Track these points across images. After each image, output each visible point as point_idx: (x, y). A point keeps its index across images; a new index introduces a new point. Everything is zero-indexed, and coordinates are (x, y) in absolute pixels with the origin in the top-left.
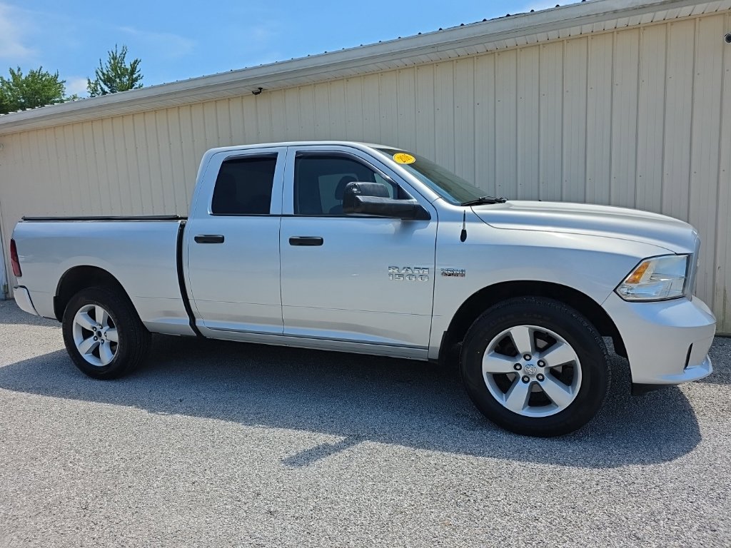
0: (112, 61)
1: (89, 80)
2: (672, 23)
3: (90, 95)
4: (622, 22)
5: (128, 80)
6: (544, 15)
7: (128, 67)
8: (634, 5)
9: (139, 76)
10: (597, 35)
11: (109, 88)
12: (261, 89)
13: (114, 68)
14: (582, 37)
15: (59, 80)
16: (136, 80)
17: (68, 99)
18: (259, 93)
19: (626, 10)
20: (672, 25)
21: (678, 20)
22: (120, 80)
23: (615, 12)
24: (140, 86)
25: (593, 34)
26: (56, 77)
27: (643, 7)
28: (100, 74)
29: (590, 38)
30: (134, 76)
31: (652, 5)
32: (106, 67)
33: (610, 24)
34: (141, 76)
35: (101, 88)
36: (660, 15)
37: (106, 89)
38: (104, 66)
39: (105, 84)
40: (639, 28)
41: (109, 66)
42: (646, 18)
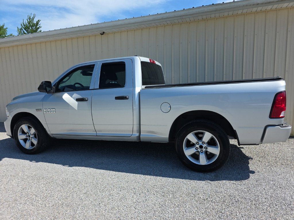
0: (29, 20)
1: (18, 28)
2: (279, 10)
3: (18, 34)
4: (259, 9)
5: (35, 28)
6: (229, 5)
7: (35, 23)
8: (266, 2)
9: (40, 26)
10: (248, 14)
11: (27, 31)
12: (104, 32)
13: (29, 23)
14: (242, 14)
15: (5, 27)
16: (39, 28)
17: (8, 36)
18: (103, 34)
19: (262, 4)
20: (279, 11)
21: (281, 9)
22: (32, 28)
23: (258, 4)
24: (40, 31)
25: (247, 13)
26: (3, 26)
27: (269, 3)
28: (23, 25)
29: (245, 15)
30: (38, 27)
31: (273, 2)
32: (26, 22)
33: (254, 9)
34: (41, 27)
35: (23, 31)
36: (275, 6)
37: (25, 32)
38: (25, 22)
39: (25, 30)
40: (266, 11)
41: (27, 22)
42: (269, 7)
